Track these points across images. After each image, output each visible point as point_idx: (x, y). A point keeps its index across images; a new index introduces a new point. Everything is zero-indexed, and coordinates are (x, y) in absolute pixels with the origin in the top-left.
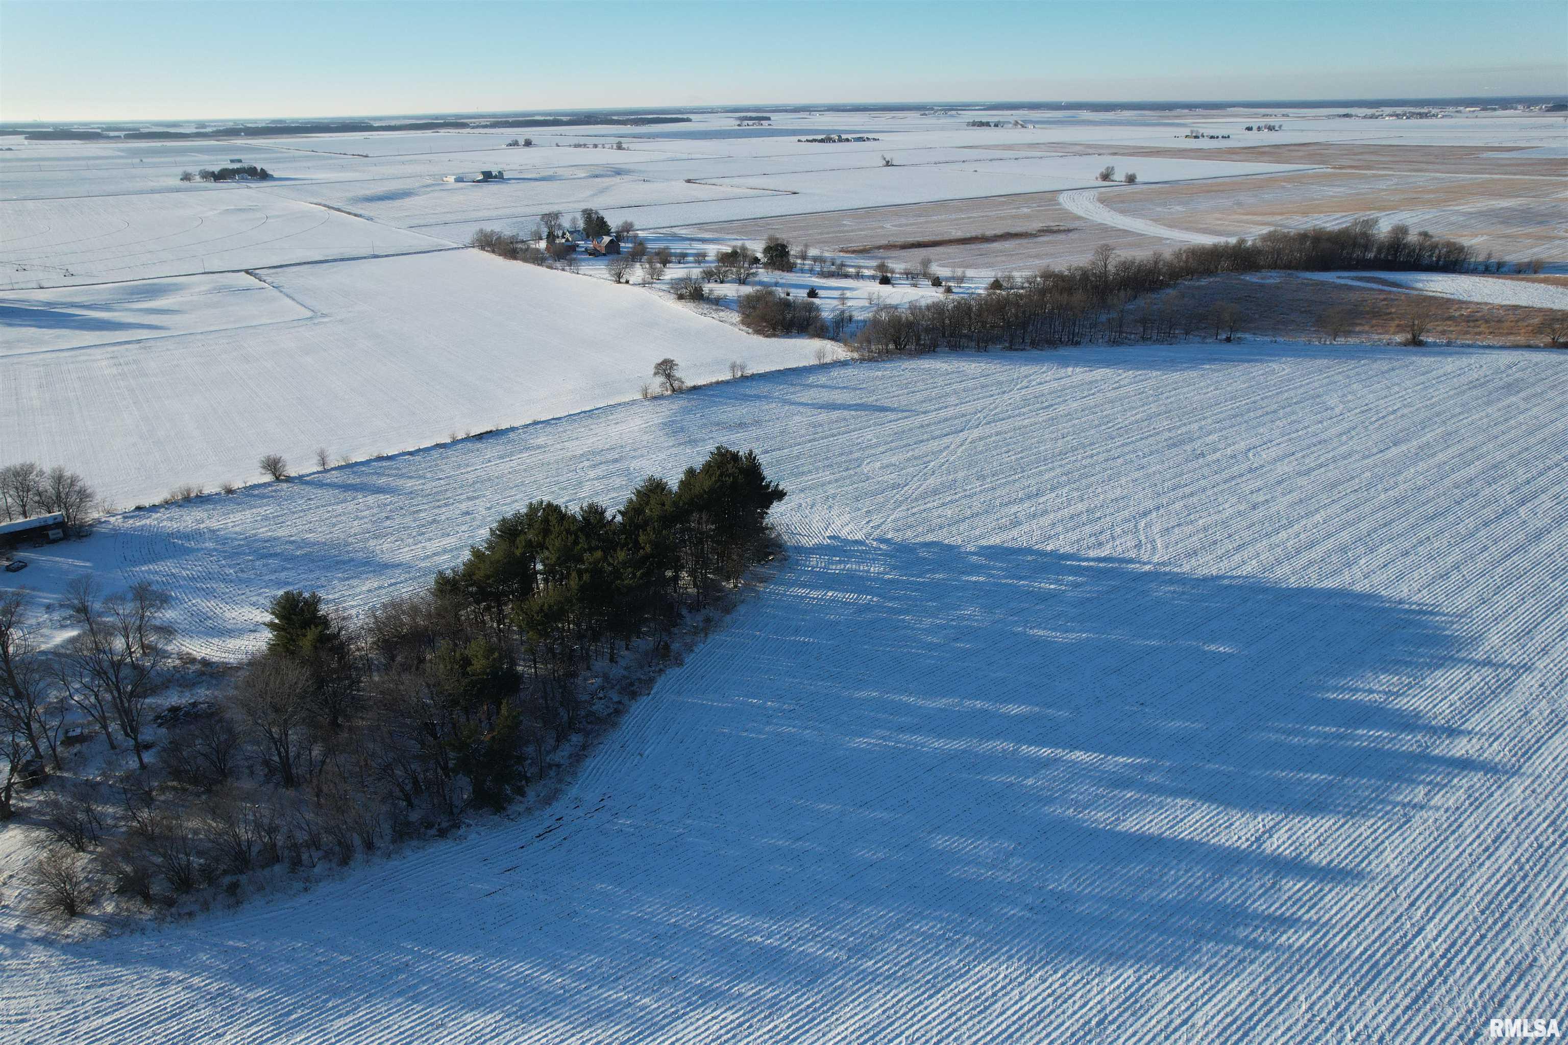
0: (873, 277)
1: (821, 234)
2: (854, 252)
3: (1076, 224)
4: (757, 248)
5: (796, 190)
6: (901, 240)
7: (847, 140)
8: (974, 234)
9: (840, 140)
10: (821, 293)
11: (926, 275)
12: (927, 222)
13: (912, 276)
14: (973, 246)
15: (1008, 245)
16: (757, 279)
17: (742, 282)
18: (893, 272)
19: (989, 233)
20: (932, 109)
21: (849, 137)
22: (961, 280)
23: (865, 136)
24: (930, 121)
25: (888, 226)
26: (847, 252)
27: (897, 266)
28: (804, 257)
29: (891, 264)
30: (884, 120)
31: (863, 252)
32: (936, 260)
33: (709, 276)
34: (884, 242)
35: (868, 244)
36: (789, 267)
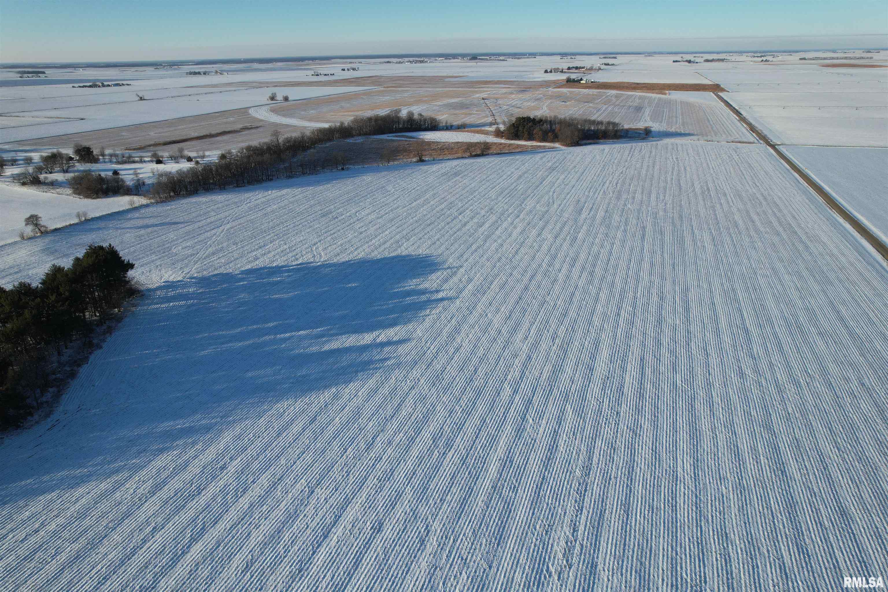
0: (152, 161)
1: (110, 141)
2: (134, 149)
3: (261, 124)
4: (69, 151)
5: (82, 117)
6: (162, 141)
7: (109, 86)
8: (205, 134)
9: (104, 86)
10: (121, 172)
11: (182, 157)
12: (175, 130)
13: (175, 159)
14: (206, 140)
15: (225, 137)
16: (76, 169)
17: (66, 171)
18: (162, 157)
19: (213, 132)
20: (161, 65)
21: (110, 83)
22: (203, 157)
23: (121, 82)
24: (161, 72)
25: (152, 134)
26: (130, 150)
27: (164, 154)
28: (103, 155)
29: (160, 154)
30: (129, 73)
31: (141, 149)
32: (187, 149)
33: (40, 169)
34: (152, 142)
35: (143, 145)
36: (96, 160)
